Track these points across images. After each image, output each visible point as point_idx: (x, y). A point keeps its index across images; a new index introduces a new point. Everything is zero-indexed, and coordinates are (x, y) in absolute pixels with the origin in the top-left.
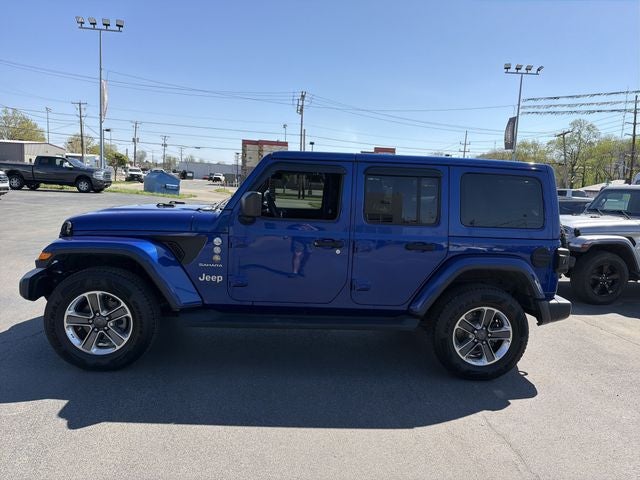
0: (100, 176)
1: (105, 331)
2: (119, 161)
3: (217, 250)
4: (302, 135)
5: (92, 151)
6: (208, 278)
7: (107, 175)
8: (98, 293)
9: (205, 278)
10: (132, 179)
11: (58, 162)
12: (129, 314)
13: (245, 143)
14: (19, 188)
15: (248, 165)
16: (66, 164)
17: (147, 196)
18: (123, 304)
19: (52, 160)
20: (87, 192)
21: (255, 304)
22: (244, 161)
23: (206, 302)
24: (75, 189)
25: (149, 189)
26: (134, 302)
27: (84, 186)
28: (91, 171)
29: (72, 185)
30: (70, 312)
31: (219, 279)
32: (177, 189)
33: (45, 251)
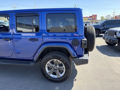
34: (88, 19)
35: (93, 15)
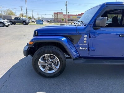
0: (27, 21)
1: (51, 66)
2: (30, 18)
3: (85, 39)
4: (67, 11)
5: (24, 17)
6: (82, 48)
7: (29, 21)
8: (49, 54)
9: (81, 48)
10: (33, 22)
11: (19, 19)
12: (59, 61)
13: (54, 13)
14: (12, 24)
15: (55, 18)
16: (21, 19)
17: (37, 25)
18: (57, 58)
19: (17, 18)
20: (25, 24)
21: (97, 56)
22: (54, 17)
23: (81, 56)
24: (23, 24)
25: (37, 23)
26: (60, 57)
27: (24, 23)
28: (26, 20)
29: (22, 23)
30: (40, 60)
31: (86, 49)
32: (43, 23)
33: (31, 41)
34: (77, 17)
35: (82, 13)
